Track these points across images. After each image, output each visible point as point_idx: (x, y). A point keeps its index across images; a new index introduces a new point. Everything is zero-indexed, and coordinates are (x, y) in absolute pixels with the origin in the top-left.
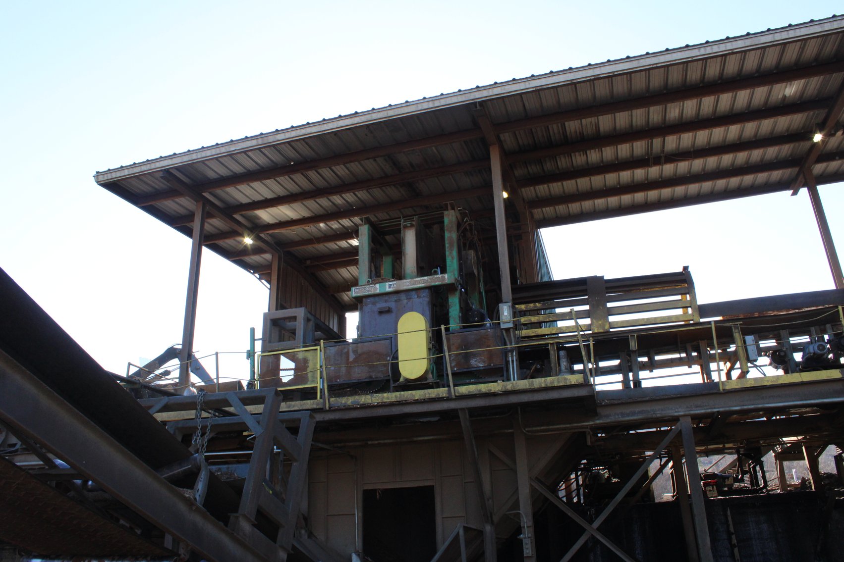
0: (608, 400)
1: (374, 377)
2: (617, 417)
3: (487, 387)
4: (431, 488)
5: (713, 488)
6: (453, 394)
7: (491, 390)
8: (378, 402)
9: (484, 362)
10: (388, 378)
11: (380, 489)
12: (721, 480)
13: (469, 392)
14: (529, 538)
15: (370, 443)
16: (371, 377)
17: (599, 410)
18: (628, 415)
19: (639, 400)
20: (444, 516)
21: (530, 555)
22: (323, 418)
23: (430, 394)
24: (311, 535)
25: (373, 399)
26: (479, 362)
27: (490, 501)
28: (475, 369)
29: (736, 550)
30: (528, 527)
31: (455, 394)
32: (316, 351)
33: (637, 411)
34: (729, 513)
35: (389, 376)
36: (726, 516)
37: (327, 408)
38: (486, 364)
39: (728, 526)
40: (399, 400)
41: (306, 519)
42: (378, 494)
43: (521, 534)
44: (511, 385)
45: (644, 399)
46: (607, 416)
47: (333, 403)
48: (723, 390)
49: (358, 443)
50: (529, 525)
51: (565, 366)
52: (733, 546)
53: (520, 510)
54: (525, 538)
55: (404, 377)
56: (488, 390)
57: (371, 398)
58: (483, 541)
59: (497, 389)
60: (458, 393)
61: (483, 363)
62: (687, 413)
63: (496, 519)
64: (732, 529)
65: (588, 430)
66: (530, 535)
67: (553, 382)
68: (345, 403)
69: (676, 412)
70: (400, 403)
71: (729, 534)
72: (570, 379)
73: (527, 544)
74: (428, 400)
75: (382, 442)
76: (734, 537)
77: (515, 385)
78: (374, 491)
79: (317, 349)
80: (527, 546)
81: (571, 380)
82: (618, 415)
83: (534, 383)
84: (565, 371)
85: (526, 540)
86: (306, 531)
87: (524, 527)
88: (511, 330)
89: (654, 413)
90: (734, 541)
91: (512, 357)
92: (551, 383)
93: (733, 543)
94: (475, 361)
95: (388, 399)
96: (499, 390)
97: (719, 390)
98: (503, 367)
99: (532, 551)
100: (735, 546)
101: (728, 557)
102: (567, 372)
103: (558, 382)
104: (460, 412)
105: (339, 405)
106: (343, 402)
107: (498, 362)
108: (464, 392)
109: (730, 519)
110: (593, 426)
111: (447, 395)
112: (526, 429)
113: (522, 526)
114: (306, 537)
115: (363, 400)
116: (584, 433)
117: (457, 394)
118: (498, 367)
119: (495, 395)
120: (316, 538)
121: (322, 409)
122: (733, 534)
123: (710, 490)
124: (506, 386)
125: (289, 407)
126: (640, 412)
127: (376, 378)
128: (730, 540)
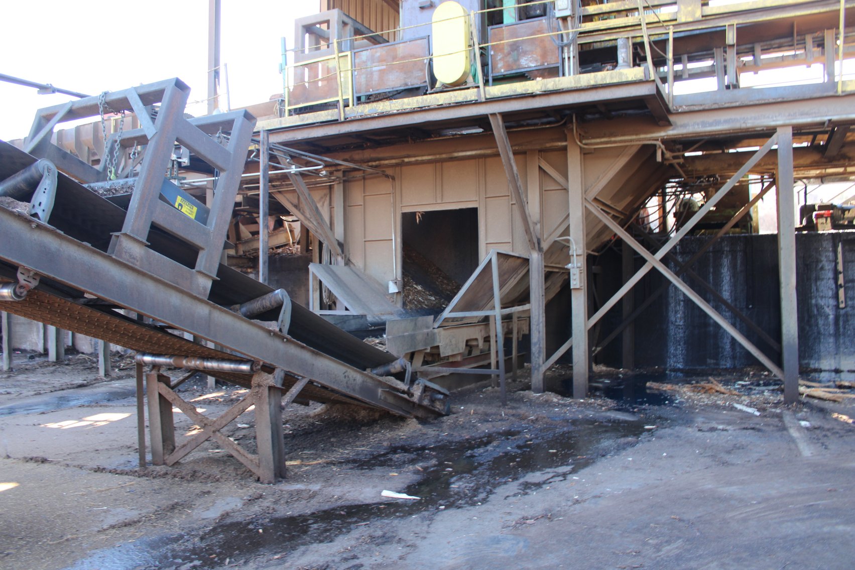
0: (686, 106)
1: (409, 84)
2: (696, 127)
3: (524, 86)
4: (475, 211)
5: (826, 220)
6: (483, 96)
7: (528, 90)
8: (398, 109)
9: (536, 61)
10: (424, 84)
11: (419, 212)
12: (840, 212)
13: (502, 93)
14: (578, 268)
15: (406, 160)
16: (406, 85)
17: (672, 118)
18: (711, 125)
19: (727, 105)
20: (488, 242)
21: (578, 287)
22: (339, 131)
23: (456, 97)
24: (348, 262)
25: (392, 105)
26: (531, 61)
27: (538, 226)
28: (525, 70)
29: (841, 292)
30: (577, 255)
31: (485, 96)
32: (346, 58)
33: (722, 120)
34: (840, 249)
35: (426, 82)
36: (835, 252)
37: (343, 119)
38: (539, 64)
39: (836, 264)
40: (421, 106)
41: (341, 245)
42: (417, 217)
43: (570, 263)
44: (553, 83)
45: (734, 105)
46: (684, 126)
47: (348, 113)
48: (843, 92)
49: (394, 161)
50: (578, 254)
51: (624, 58)
52: (838, 287)
53: (569, 235)
54: (573, 268)
55: (441, 82)
56: (525, 90)
57: (390, 105)
58: (528, 271)
59: (536, 89)
60: (489, 95)
61: (535, 63)
62: (788, 122)
63: (545, 246)
64: (840, 268)
65: (659, 143)
66: (579, 265)
67: (605, 78)
68: (362, 112)
69: (774, 121)
70: (422, 110)
71: (836, 273)
72: (626, 74)
73: (574, 275)
74: (455, 104)
75: (419, 158)
76: (841, 277)
77: (557, 83)
78: (414, 214)
79: (347, 56)
80: (575, 277)
81: (628, 75)
82: (698, 124)
83: (581, 80)
84: (624, 64)
85: (574, 269)
86: (342, 258)
87: (573, 255)
88: (569, 19)
89: (744, 122)
90: (841, 281)
91: (569, 52)
92: (602, 79)
93: (839, 283)
94: (526, 60)
95: (409, 105)
96: (537, 90)
97: (837, 91)
98: (558, 67)
99: (580, 282)
100: (841, 286)
101: (830, 298)
102: (626, 66)
103: (612, 78)
104: (491, 118)
105: (355, 115)
106: (360, 111)
107: (552, 61)
108: (496, 94)
109: (840, 256)
110: (665, 137)
111: (476, 98)
112: (584, 142)
113: (570, 254)
114: (343, 264)
115: (381, 108)
116: (655, 146)
117: (488, 97)
118: (552, 66)
119: (532, 96)
120: (354, 265)
121: (337, 120)
122: (840, 273)
123: (822, 223)
124: (547, 84)
125: (303, 120)
126: (726, 122)
127: (411, 85)
128: (836, 279)
